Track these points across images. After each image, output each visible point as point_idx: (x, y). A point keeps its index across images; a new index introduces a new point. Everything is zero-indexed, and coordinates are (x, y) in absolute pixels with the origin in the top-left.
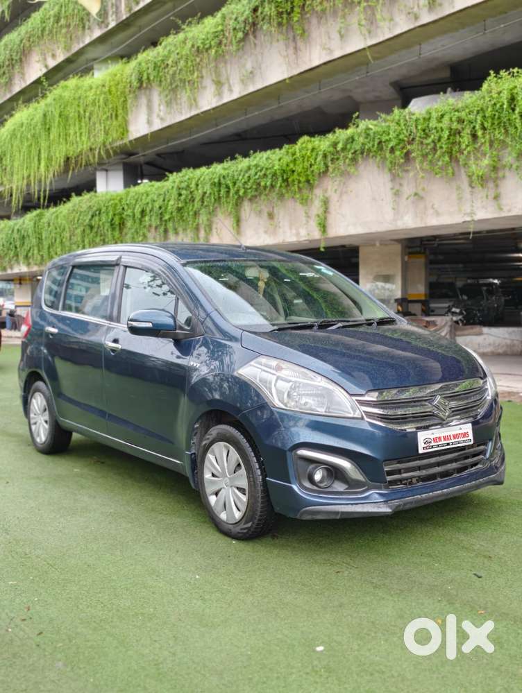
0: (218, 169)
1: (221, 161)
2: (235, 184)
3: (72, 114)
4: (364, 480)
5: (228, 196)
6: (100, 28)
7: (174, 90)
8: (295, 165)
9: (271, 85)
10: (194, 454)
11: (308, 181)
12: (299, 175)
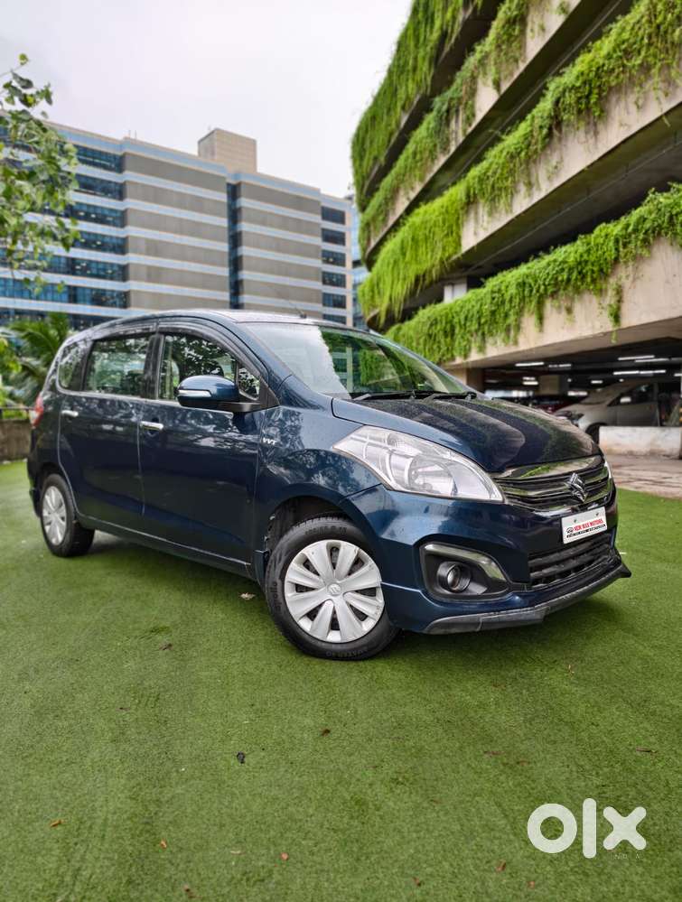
0: (523, 269)
1: (526, 261)
2: (536, 281)
3: (421, 237)
4: (504, 579)
5: (530, 296)
6: (444, 155)
7: (493, 200)
8: (588, 256)
9: (574, 177)
10: (268, 552)
11: (601, 270)
12: (593, 265)
